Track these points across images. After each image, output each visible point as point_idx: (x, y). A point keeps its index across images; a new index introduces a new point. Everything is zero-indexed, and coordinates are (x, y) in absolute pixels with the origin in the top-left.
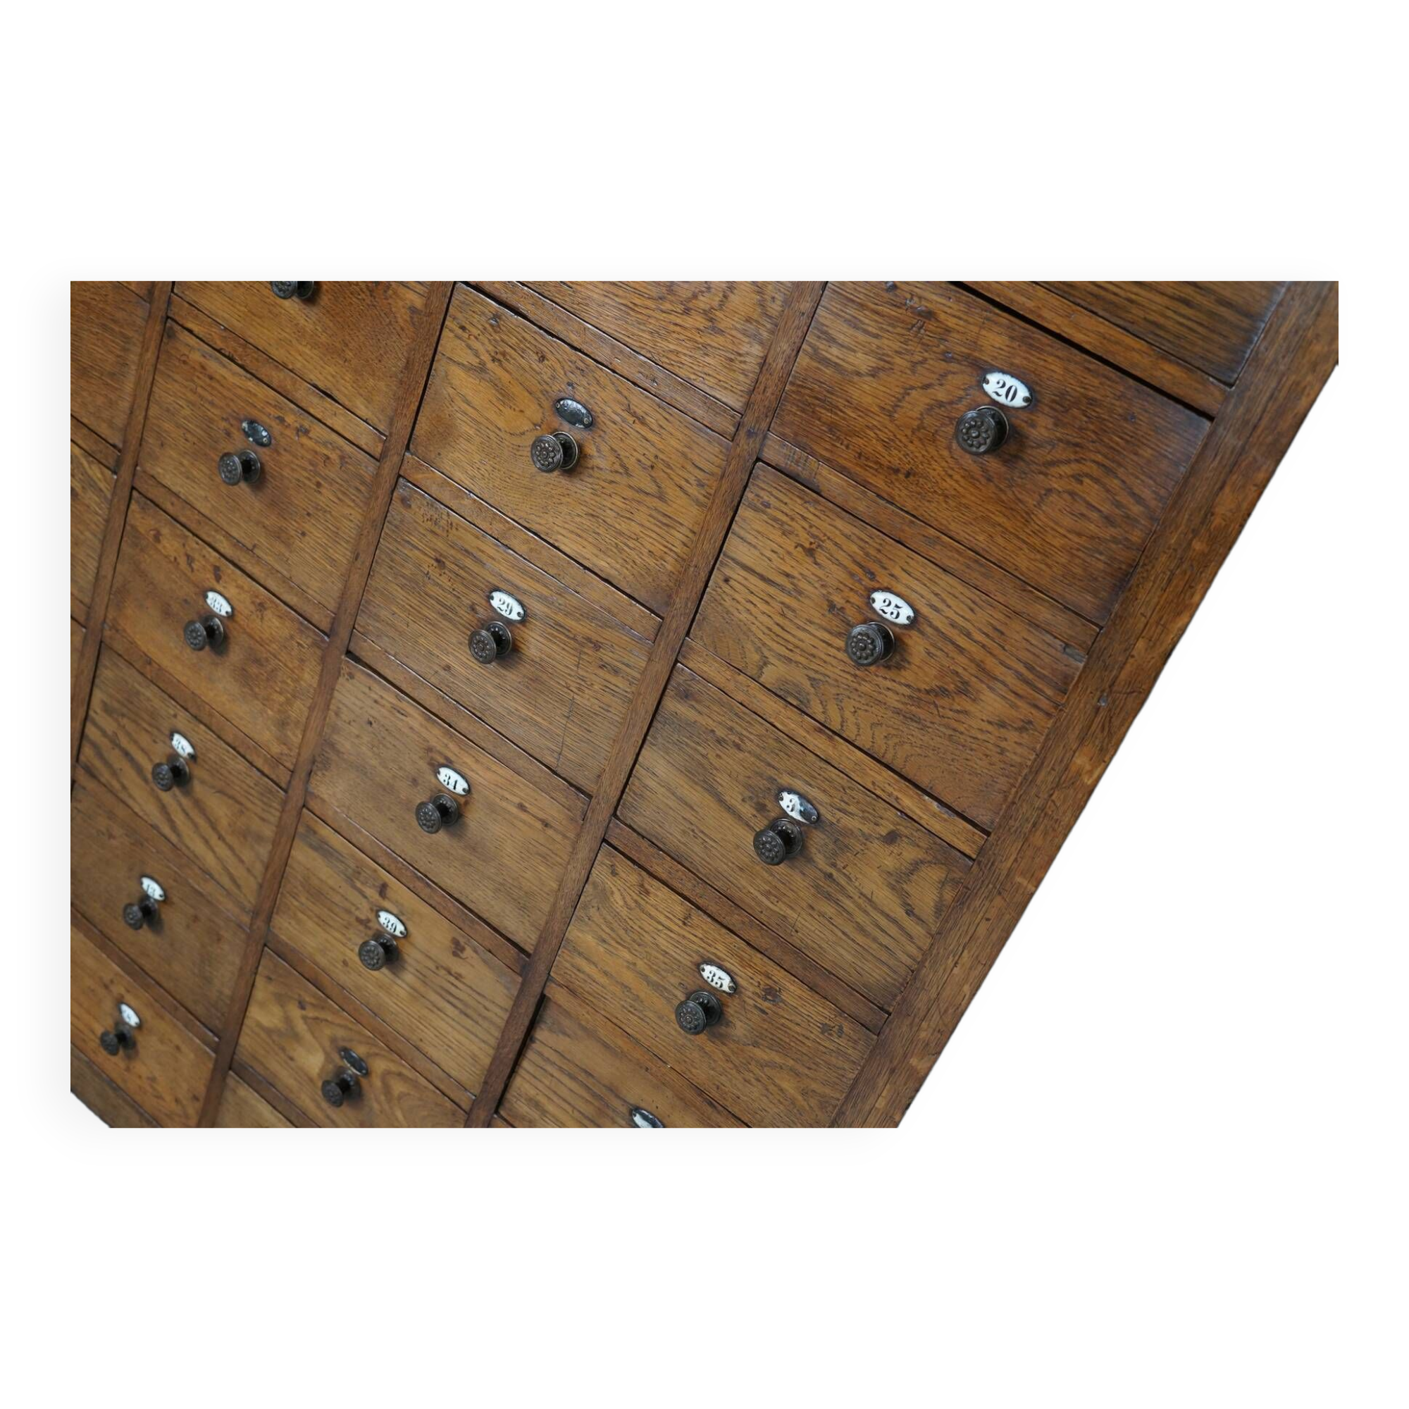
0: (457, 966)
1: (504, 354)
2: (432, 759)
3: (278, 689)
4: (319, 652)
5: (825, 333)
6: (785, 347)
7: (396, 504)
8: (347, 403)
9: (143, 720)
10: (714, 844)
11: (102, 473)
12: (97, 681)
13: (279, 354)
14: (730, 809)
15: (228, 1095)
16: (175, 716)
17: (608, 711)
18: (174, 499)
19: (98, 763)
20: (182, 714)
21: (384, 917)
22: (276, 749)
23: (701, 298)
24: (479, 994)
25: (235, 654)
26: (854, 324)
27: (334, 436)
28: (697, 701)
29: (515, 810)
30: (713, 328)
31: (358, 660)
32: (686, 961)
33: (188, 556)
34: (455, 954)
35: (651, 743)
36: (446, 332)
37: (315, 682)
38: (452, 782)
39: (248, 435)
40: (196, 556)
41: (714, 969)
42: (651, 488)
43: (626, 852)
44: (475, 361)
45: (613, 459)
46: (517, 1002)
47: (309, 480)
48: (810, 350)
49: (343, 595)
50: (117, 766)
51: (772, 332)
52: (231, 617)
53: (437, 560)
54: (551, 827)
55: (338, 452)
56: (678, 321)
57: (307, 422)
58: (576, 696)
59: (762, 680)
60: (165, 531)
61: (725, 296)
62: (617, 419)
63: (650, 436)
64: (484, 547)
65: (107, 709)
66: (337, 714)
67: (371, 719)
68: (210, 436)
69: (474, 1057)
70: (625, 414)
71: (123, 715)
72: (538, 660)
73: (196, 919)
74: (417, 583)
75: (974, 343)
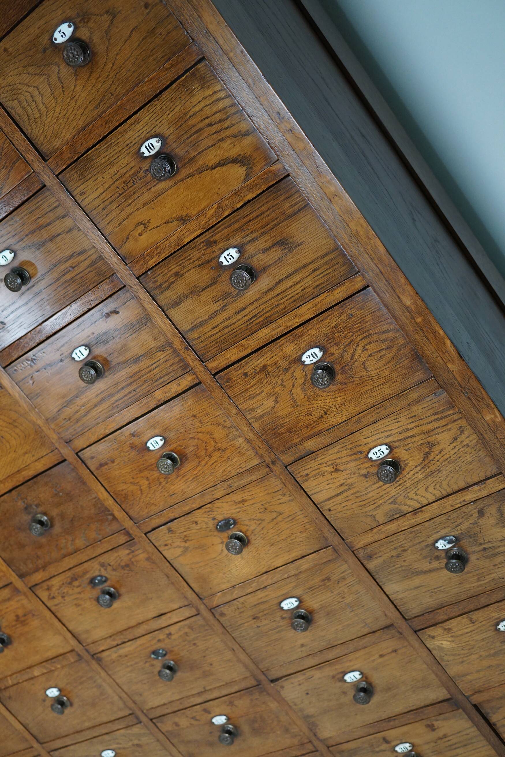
5: (250, 410)
6: (245, 429)
23: (208, 448)
26: (253, 397)
30: (223, 451)
42: (274, 515)
48: (253, 420)
51: (237, 430)
56: (212, 462)
61: (213, 438)
70: (238, 506)
75: (286, 357)
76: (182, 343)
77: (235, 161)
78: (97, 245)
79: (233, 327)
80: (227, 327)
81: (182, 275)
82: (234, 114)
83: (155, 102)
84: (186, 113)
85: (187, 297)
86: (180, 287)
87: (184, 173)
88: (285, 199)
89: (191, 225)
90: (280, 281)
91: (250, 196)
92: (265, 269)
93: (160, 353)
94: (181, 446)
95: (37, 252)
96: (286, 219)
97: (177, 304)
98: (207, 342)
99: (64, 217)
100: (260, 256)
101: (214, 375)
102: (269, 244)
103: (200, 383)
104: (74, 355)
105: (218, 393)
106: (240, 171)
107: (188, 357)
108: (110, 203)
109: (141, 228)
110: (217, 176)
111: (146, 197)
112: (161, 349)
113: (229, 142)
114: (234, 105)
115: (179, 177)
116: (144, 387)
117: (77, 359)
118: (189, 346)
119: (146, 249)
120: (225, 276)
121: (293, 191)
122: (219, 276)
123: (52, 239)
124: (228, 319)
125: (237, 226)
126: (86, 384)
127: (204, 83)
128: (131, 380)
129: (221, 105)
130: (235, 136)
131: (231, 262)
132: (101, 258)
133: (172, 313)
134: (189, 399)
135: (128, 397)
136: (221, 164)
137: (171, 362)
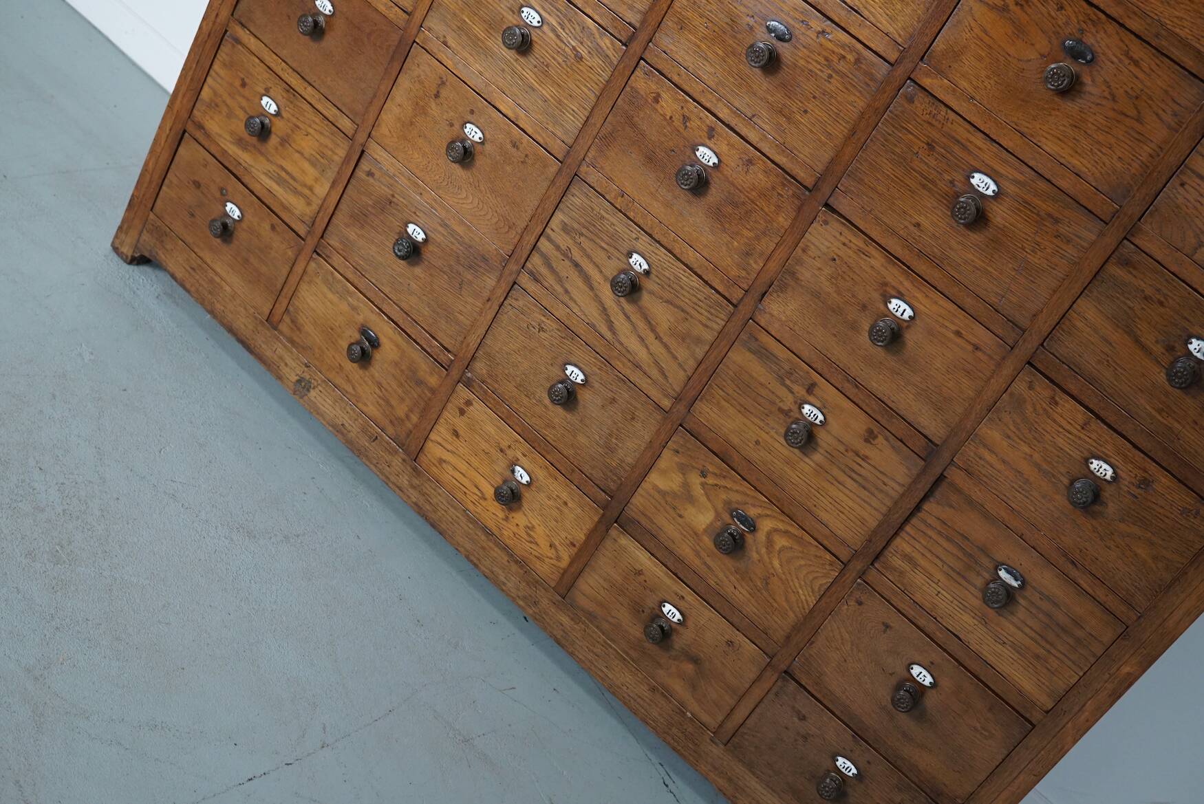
0: (866, 450)
1: (1027, 1)
2: (885, 291)
3: (749, 227)
4: (797, 202)
7: (899, 100)
8: (871, 18)
9: (602, 240)
10: (1122, 371)
11: (612, 43)
12: (562, 205)
14: (1143, 347)
15: (608, 543)
16: (637, 239)
17: (1054, 269)
18: (682, 73)
19: (544, 271)
20: (645, 239)
21: (807, 409)
22: (734, 272)
24: (881, 472)
27: (854, 41)
28: (1135, 268)
29: (952, 336)
31: (834, 211)
32: (1078, 456)
33: (684, 117)
34: (867, 441)
35: (1087, 295)
37: (786, 224)
38: (901, 310)
39: (770, 33)
40: (693, 117)
41: (1101, 463)
42: (1133, 113)
43: (1047, 373)
44: (999, 3)
45: (1104, 88)
46: (916, 480)
47: (822, 71)
49: (832, 161)
50: (563, 274)
52: (717, 167)
53: (928, 144)
54: (980, 350)
55: (854, 54)
57: (829, 27)
58: (1028, 256)
59: (1195, 258)
60: (664, 95)
62: (1115, 60)
63: (1141, 75)
64: (972, 139)
65: (566, 228)
66: (804, 251)
67: (835, 257)
69: (863, 522)
70: (1123, 57)
71: (582, 234)
72: (1002, 226)
73: (613, 400)
74: (905, 159)
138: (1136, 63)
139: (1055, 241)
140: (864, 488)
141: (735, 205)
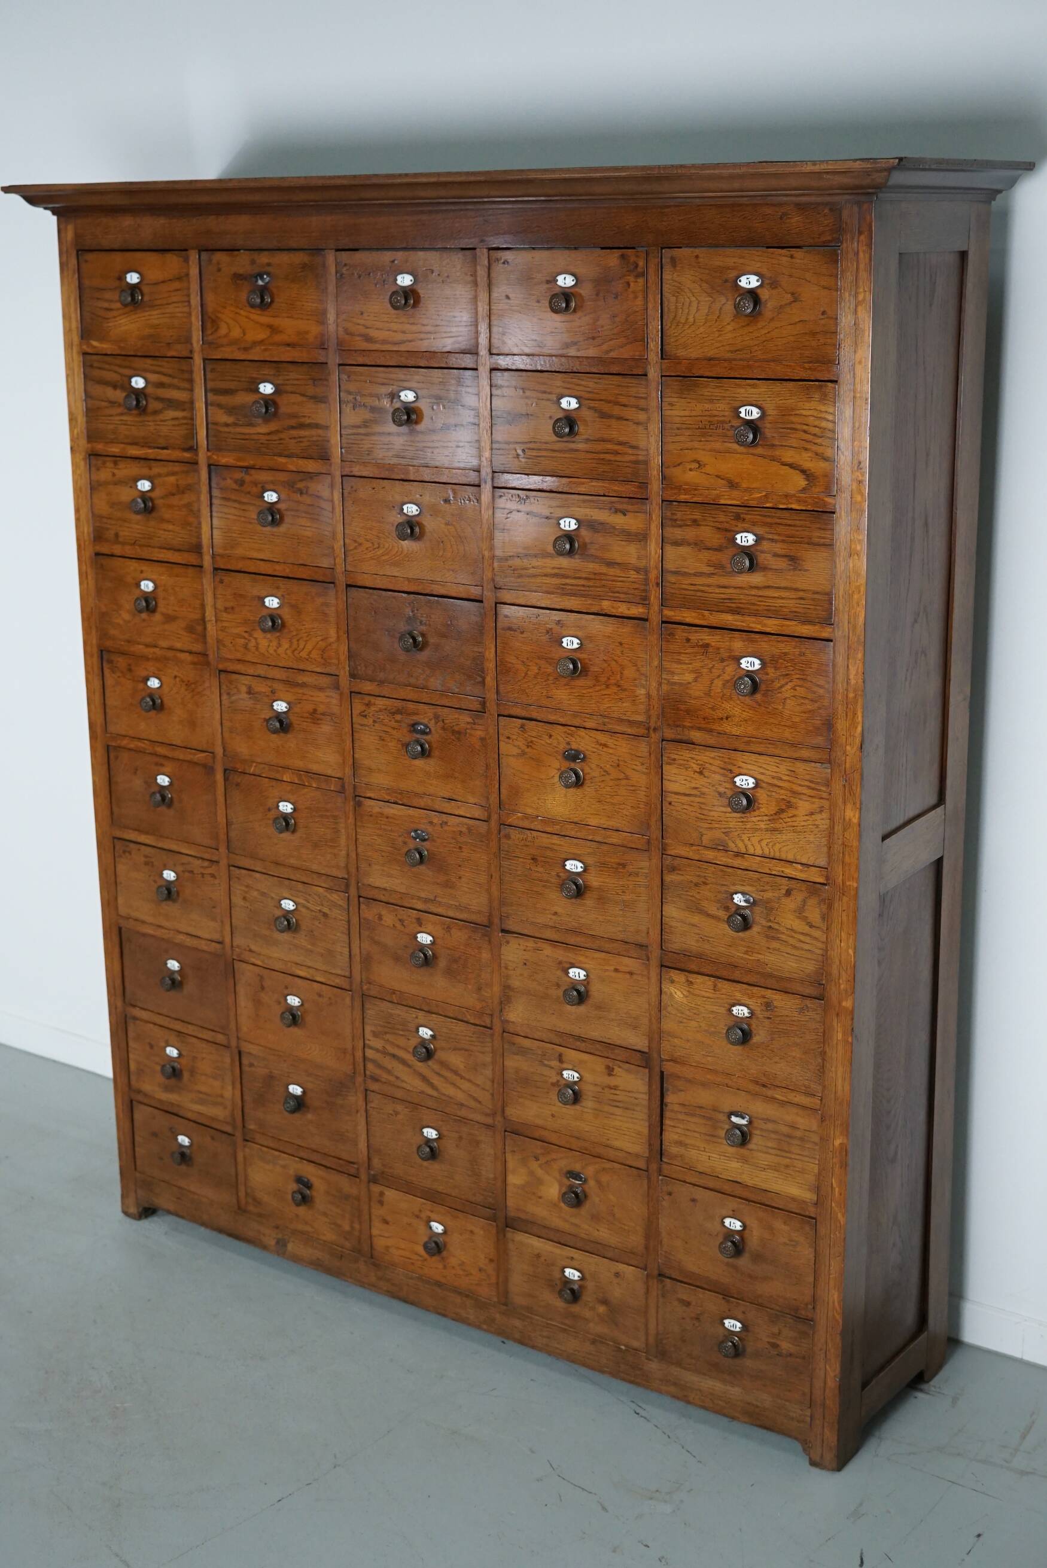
0: (614, 1082)
1: (532, 742)
2: (562, 966)
3: (471, 971)
4: (487, 938)
5: (670, 671)
6: (654, 684)
7: (503, 840)
8: (463, 800)
9: (398, 1029)
10: (712, 940)
11: (339, 896)
12: (366, 1020)
13: (420, 789)
14: (714, 917)
15: (510, 1245)
16: (417, 1017)
17: (641, 897)
18: (384, 892)
19: (378, 1071)
20: (421, 1014)
21: (566, 1074)
22: (479, 1007)
23: (611, 678)
24: (630, 1092)
25: (442, 963)
26: (680, 662)
27: (462, 819)
28: (680, 870)
29: (613, 974)
30: (622, 690)
31: (507, 932)
32: (723, 1010)
33: (400, 920)
34: (610, 1075)
35: (666, 903)
36: (501, 744)
37: (489, 956)
38: (577, 974)
39: (415, 839)
40: (405, 917)
41: (738, 1007)
42: (622, 776)
43: (675, 967)
44: (519, 751)
45: (600, 770)
46: (650, 1085)
47: (455, 848)
48: (666, 681)
49: (490, 901)
50: (389, 1067)
51: (647, 681)
52: (433, 943)
53: (533, 859)
54: (634, 973)
55: (466, 826)
57: (444, 817)
58: (623, 897)
59: (703, 844)
60: (383, 913)
61: (622, 674)
62: (596, 750)
63: (613, 752)
64: (554, 842)
65: (375, 1035)
66: (506, 968)
67: (524, 961)
68: (396, 849)
69: (639, 1133)
70: (597, 746)
71: (386, 1033)
72: (598, 888)
73: (461, 1138)
74: (527, 876)
75: (730, 650)
76: (657, 578)
77: (803, 472)
78: (651, 452)
79: (706, 595)
80: (703, 591)
81: (698, 525)
82: (829, 438)
83: (778, 383)
84: (793, 410)
85: (689, 544)
86: (690, 533)
87: (759, 450)
88: (820, 528)
89: (735, 493)
90: (768, 587)
91: (794, 506)
92: (765, 569)
93: (632, 572)
94: (590, 660)
95: (598, 419)
96: (808, 544)
97: (677, 543)
98: (677, 592)
99: (642, 409)
100: (768, 556)
101: (663, 622)
102: (783, 552)
103: (646, 620)
104: (562, 522)
105: (653, 639)
106: (802, 483)
107: (653, 592)
108: (687, 428)
109: (695, 465)
110: (782, 472)
111: (718, 445)
112: (637, 570)
113: (809, 455)
114: (833, 431)
115: (752, 450)
116: (598, 589)
117: (562, 526)
118: (661, 583)
119: (687, 484)
120: (731, 551)
121: (830, 527)
122: (726, 548)
123: (620, 418)
124: (709, 586)
125: (769, 520)
126: (553, 552)
127: (824, 398)
128: (592, 576)
129: (824, 424)
130: (817, 454)
131: (743, 544)
132: (646, 463)
133: (669, 548)
134: (627, 628)
135: (579, 588)
136: (791, 466)
137: (637, 586)
138: (605, 745)
139: (630, 879)
140: (627, 1109)
141: (455, 961)
